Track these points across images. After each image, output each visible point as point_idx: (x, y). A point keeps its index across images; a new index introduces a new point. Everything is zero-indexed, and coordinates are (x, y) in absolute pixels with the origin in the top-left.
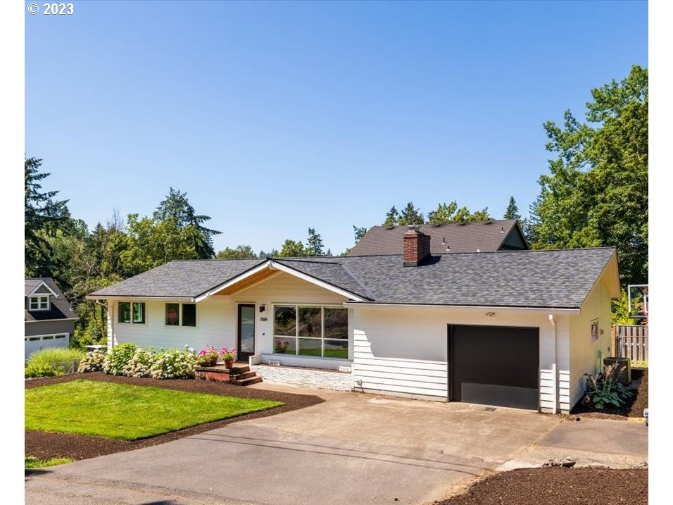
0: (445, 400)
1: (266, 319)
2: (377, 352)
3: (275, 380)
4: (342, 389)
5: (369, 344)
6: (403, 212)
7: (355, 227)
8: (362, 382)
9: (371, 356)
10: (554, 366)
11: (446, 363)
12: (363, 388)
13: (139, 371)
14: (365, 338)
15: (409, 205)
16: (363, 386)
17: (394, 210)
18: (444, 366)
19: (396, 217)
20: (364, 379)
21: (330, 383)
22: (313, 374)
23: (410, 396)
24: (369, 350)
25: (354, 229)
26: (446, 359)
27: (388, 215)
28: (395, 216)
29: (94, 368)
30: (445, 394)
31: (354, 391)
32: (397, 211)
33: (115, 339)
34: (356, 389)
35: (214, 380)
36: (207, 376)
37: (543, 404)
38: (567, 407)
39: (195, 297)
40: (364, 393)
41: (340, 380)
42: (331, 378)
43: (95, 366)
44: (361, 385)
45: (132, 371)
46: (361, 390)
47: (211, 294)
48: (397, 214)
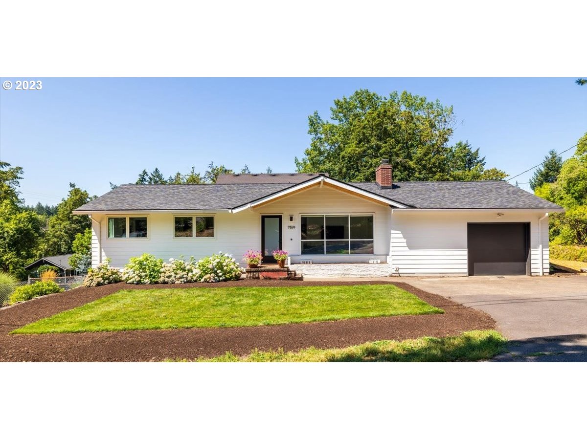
0: (466, 275)
1: (294, 227)
2: (411, 246)
3: (316, 275)
4: (381, 275)
5: (405, 240)
6: (152, 174)
7: (111, 183)
8: (399, 269)
9: (407, 249)
10: (541, 246)
11: (467, 250)
12: (399, 273)
13: (181, 278)
14: (401, 236)
15: (157, 169)
16: (399, 272)
17: (145, 173)
18: (465, 252)
19: (147, 178)
20: (400, 266)
21: (371, 272)
22: (353, 267)
23: (438, 275)
24: (405, 244)
25: (110, 185)
26: (467, 247)
27: (140, 175)
28: (145, 177)
29: (107, 281)
30: (466, 271)
31: (392, 276)
32: (148, 174)
33: (103, 254)
34: (393, 275)
35: (270, 279)
36: (261, 276)
37: (533, 271)
38: (548, 271)
39: (233, 209)
40: (400, 276)
41: (379, 269)
42: (371, 268)
43: (108, 279)
44: (398, 271)
45: (172, 278)
46: (398, 275)
47: (252, 205)
48: (147, 175)
